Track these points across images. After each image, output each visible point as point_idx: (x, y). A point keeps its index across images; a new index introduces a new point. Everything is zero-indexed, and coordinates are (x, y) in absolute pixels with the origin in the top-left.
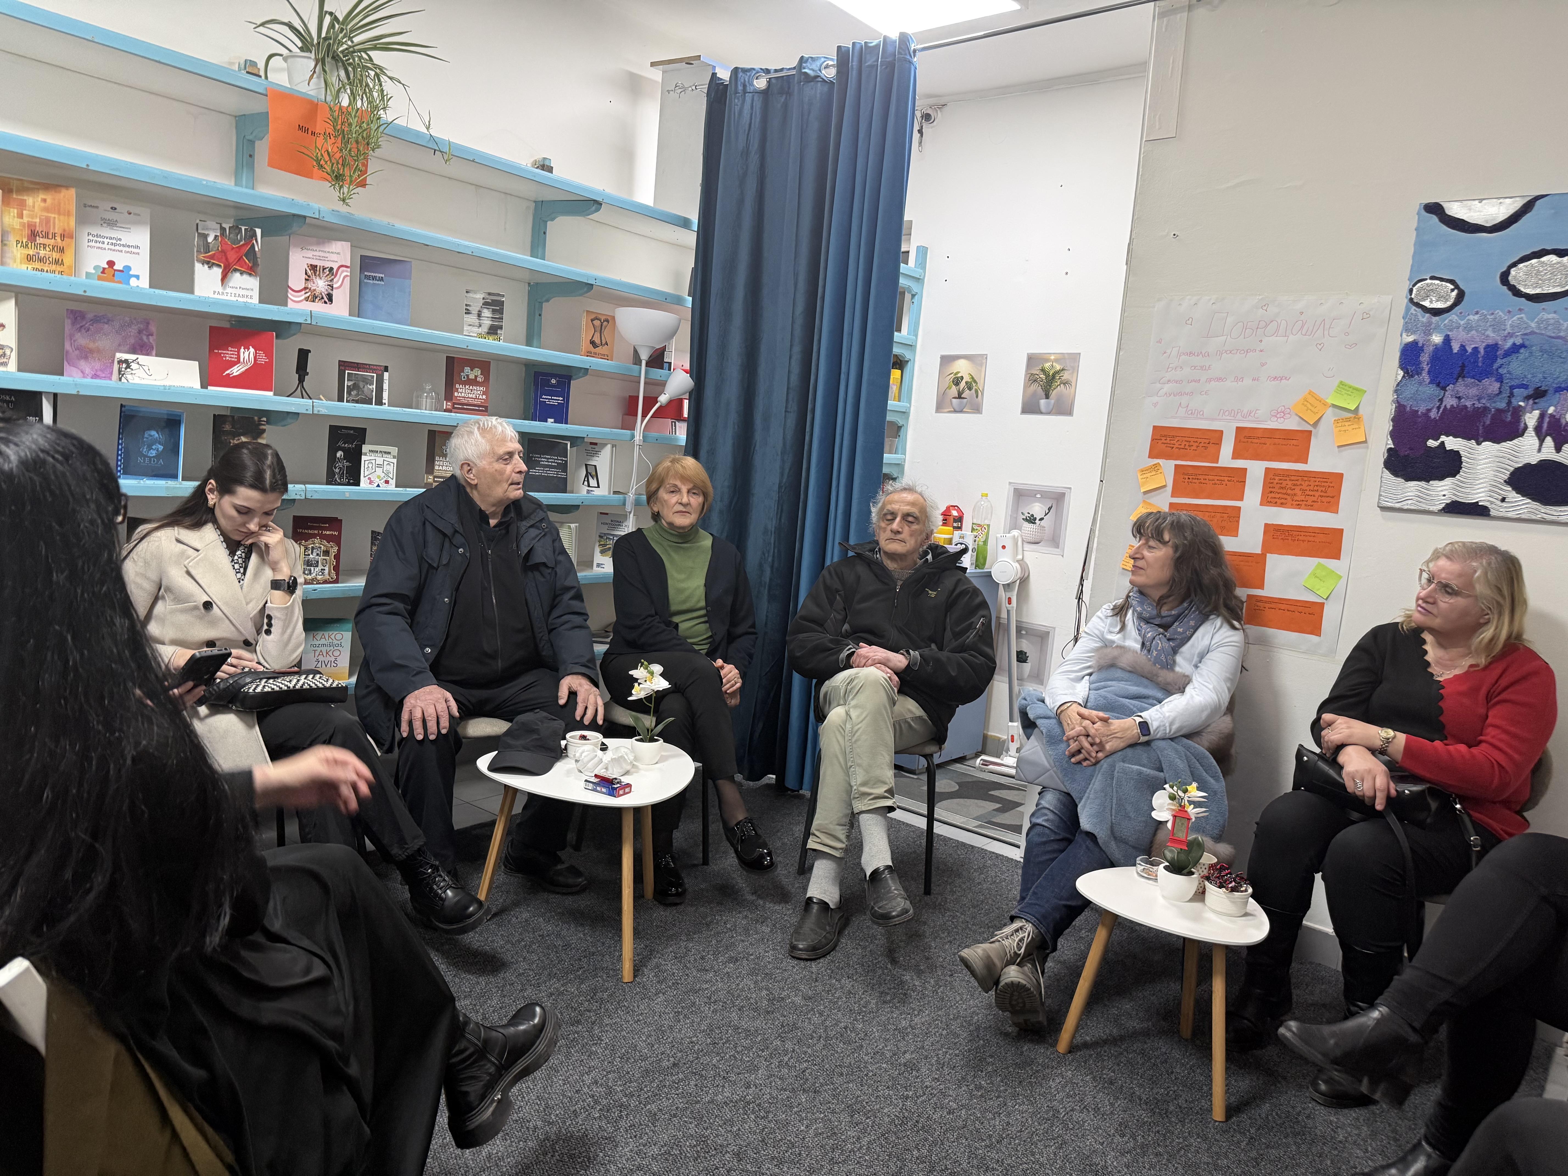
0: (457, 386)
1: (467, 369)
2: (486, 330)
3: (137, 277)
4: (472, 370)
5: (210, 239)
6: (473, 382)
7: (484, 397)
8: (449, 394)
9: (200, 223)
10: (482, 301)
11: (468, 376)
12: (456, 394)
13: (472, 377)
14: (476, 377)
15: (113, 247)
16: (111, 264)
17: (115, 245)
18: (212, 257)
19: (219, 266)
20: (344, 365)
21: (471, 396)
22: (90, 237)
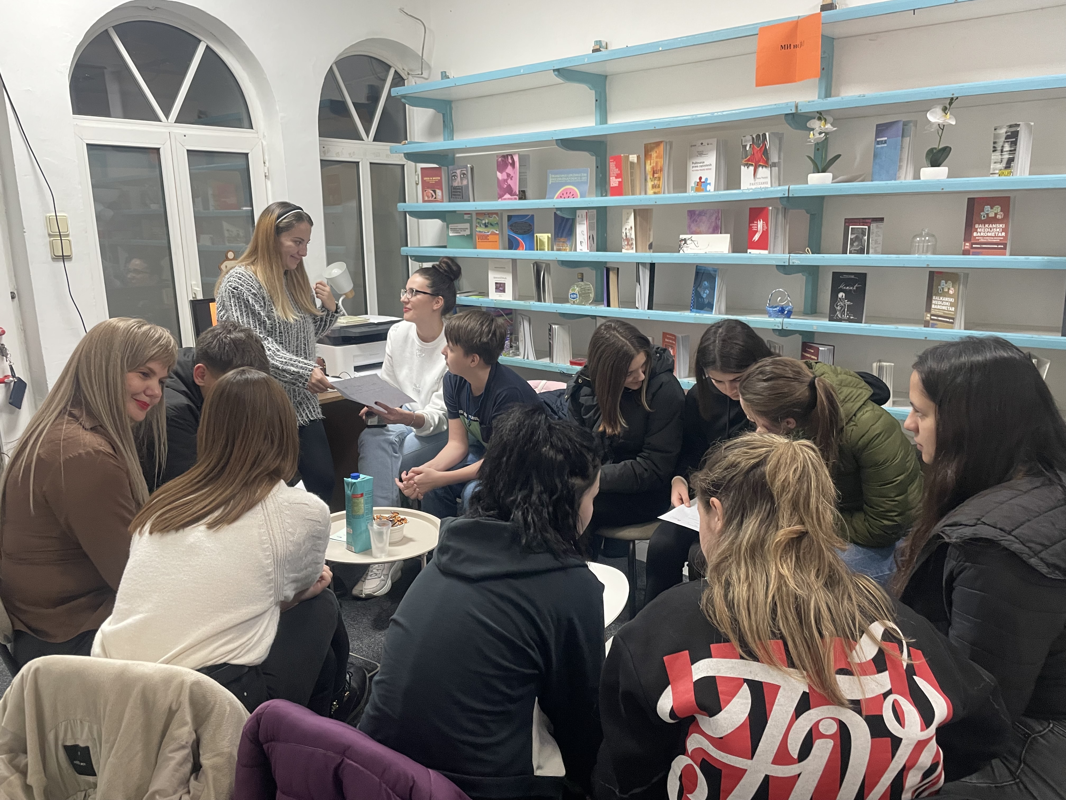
0: (977, 226)
1: (987, 208)
2: (1004, 165)
3: (710, 184)
4: (992, 208)
5: (748, 148)
6: (994, 220)
7: (1003, 234)
8: (968, 235)
9: (743, 139)
10: (1004, 136)
11: (987, 214)
12: (975, 234)
13: (992, 215)
14: (996, 214)
15: (701, 168)
16: (700, 178)
17: (701, 166)
18: (748, 160)
19: (752, 165)
21: (989, 234)
22: (693, 165)
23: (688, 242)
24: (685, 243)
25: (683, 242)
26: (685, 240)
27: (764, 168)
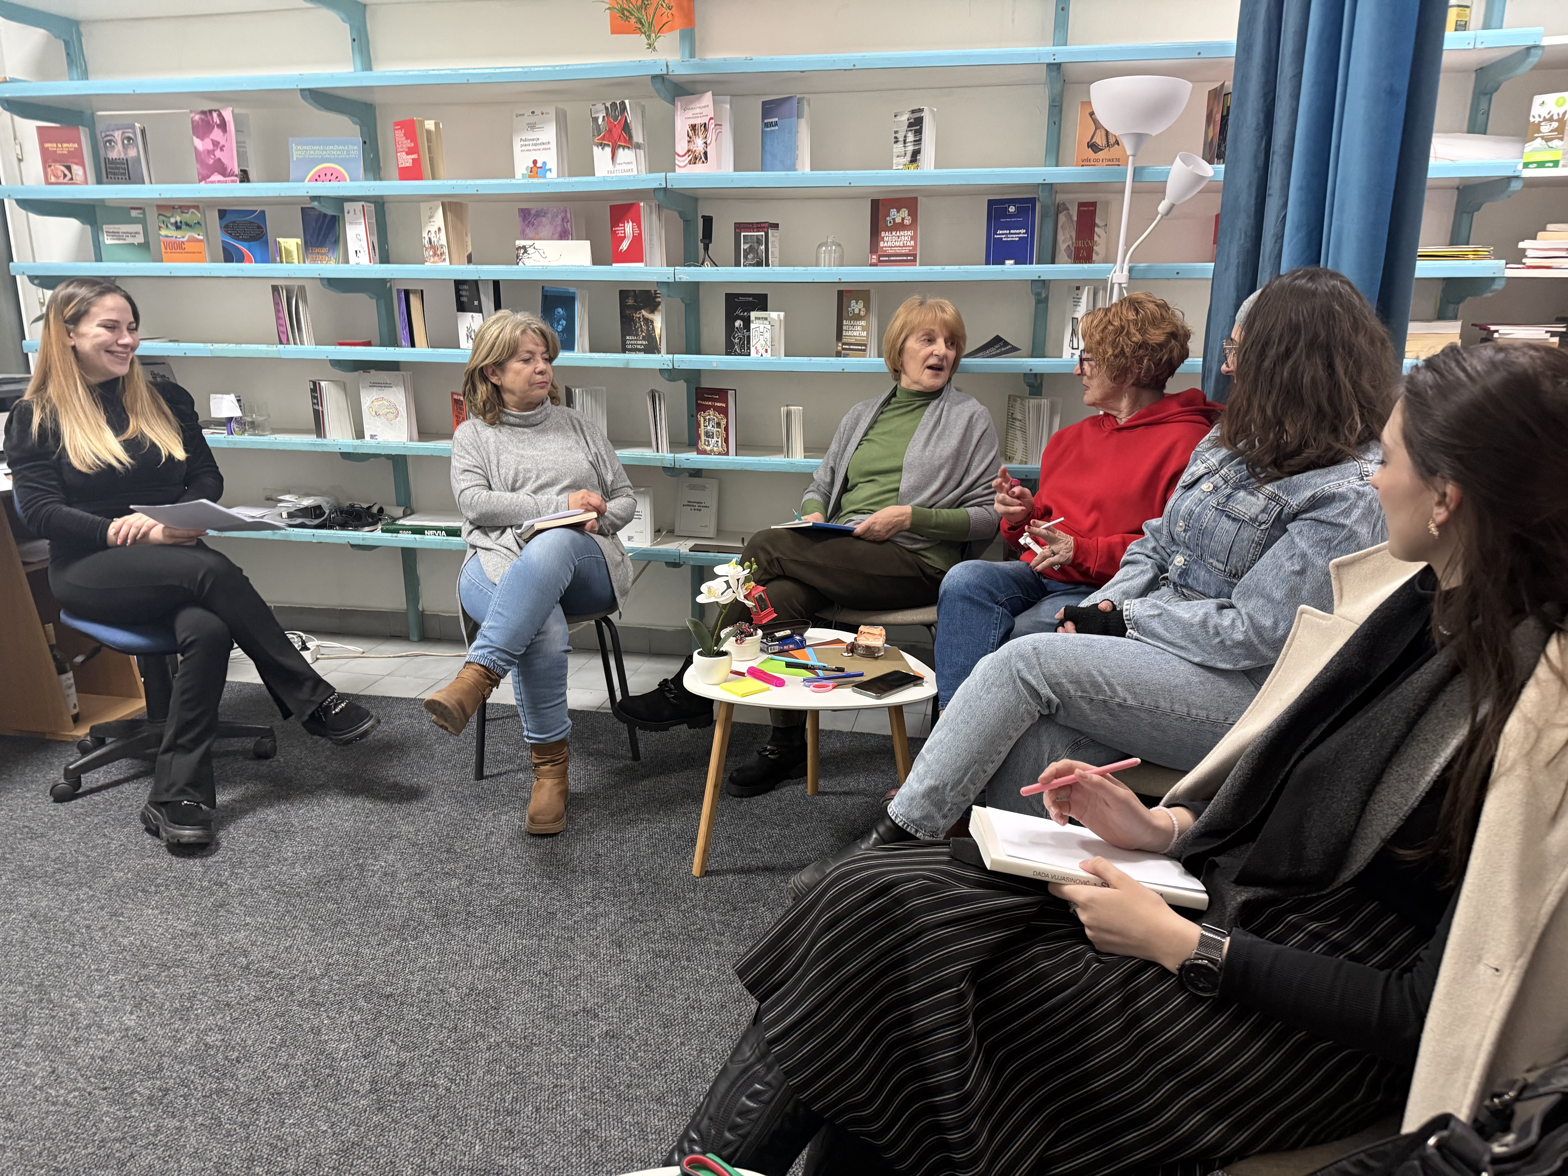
0: (883, 234)
1: (893, 212)
2: (909, 159)
3: (550, 170)
4: (898, 212)
5: (600, 121)
6: (900, 227)
7: (912, 243)
8: (874, 246)
9: (593, 108)
10: (907, 123)
11: (894, 219)
12: (882, 244)
13: (898, 220)
14: (903, 219)
15: (534, 147)
16: (535, 162)
17: (535, 145)
18: (603, 138)
19: (609, 145)
20: (740, 227)
21: (897, 244)
22: (522, 143)
23: (530, 250)
24: (525, 252)
25: (522, 251)
26: (524, 247)
27: (626, 150)
